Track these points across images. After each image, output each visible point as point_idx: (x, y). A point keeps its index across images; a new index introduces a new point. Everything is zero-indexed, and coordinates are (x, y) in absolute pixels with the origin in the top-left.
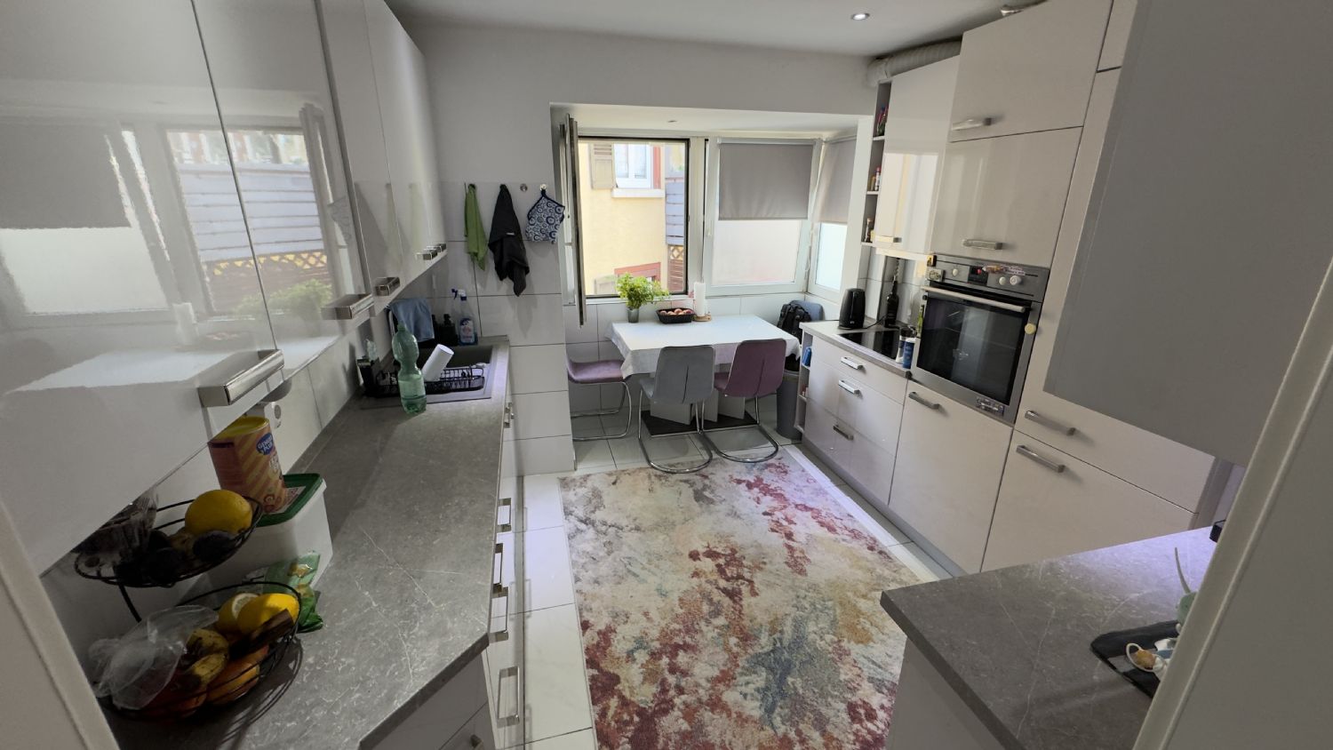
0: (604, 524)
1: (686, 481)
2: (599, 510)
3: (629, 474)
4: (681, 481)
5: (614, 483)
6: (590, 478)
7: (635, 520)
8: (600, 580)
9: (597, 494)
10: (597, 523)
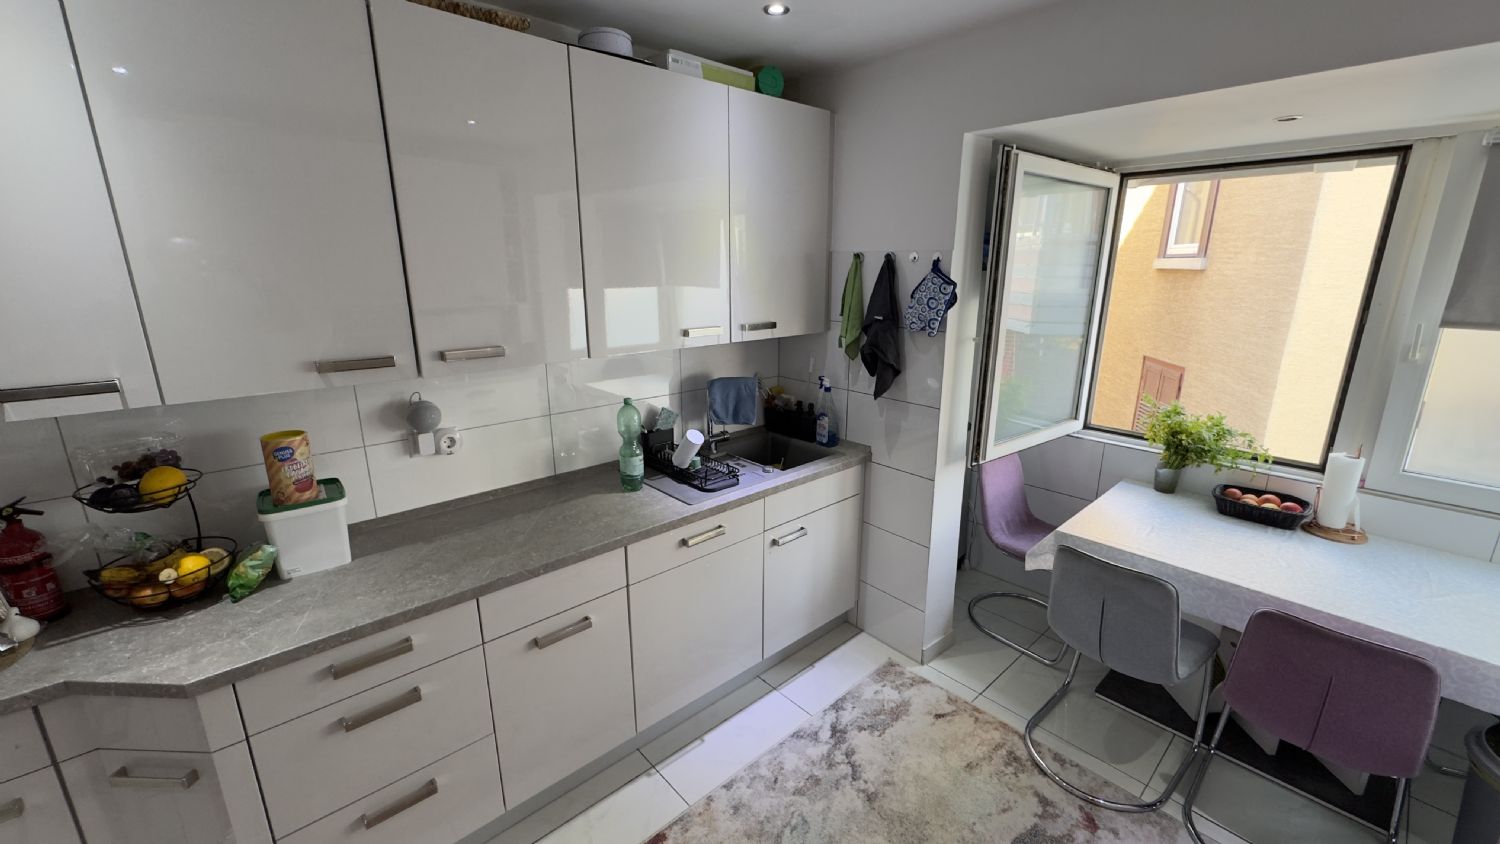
0: (849, 754)
1: (1044, 802)
2: (871, 733)
3: (977, 719)
4: (1037, 794)
5: (938, 716)
6: (923, 686)
7: (887, 783)
8: (743, 811)
9: (898, 712)
10: (844, 747)
